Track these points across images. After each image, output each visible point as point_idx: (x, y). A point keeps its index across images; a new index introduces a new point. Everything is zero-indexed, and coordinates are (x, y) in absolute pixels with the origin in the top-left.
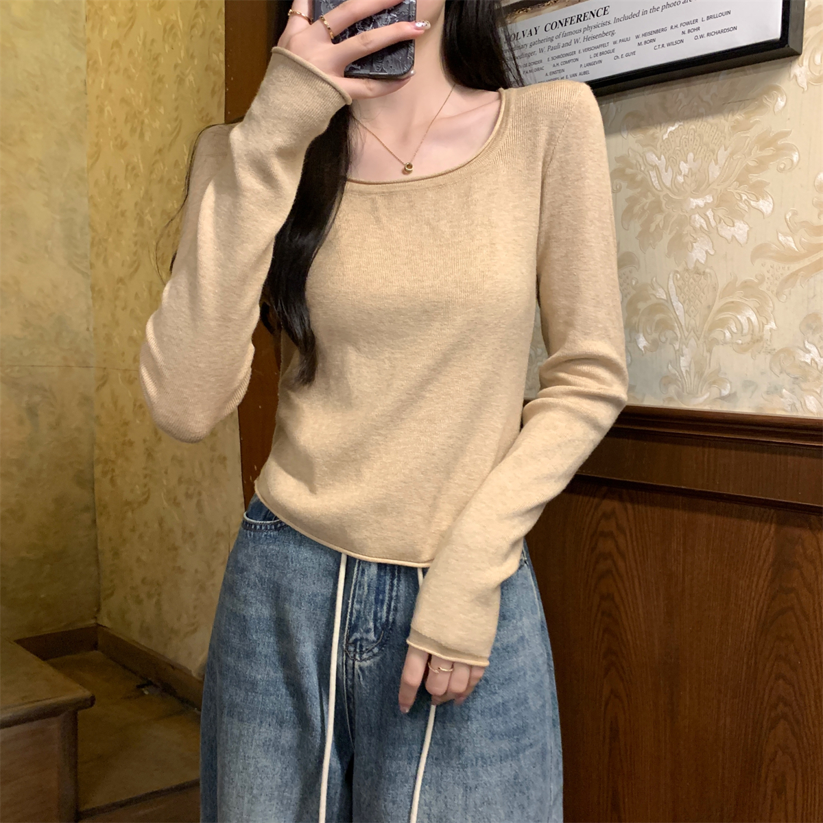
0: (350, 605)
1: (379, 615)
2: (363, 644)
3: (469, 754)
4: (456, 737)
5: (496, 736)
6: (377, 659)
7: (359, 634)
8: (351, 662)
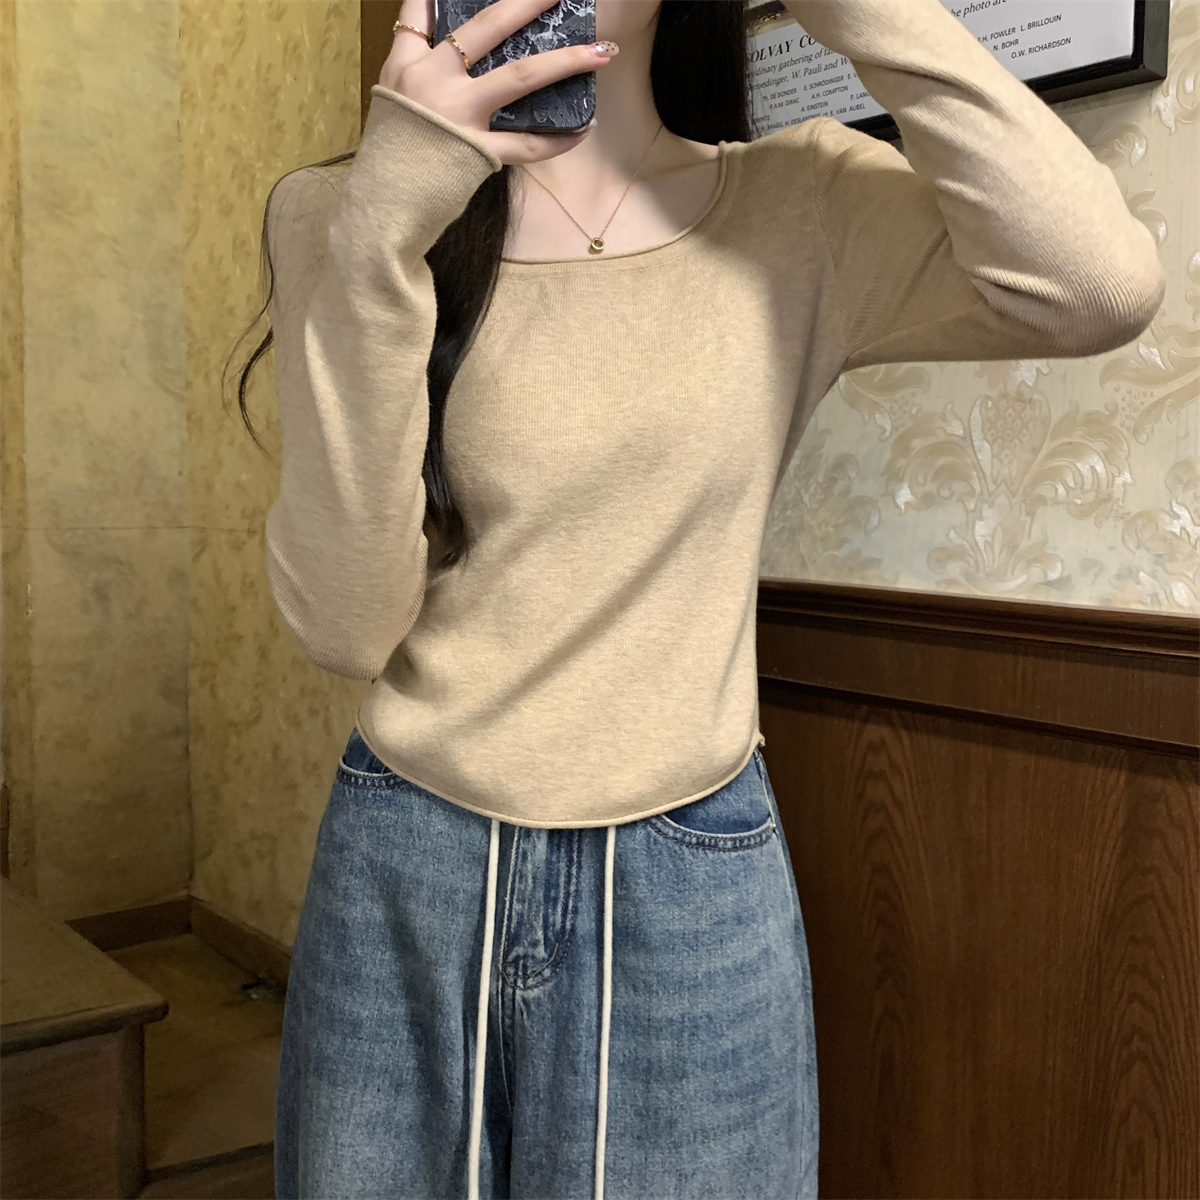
0: (507, 904)
1: (551, 919)
2: (528, 964)
3: (683, 1127)
4: (666, 1103)
5: (723, 1098)
6: (549, 986)
7: (522, 948)
8: (509, 990)
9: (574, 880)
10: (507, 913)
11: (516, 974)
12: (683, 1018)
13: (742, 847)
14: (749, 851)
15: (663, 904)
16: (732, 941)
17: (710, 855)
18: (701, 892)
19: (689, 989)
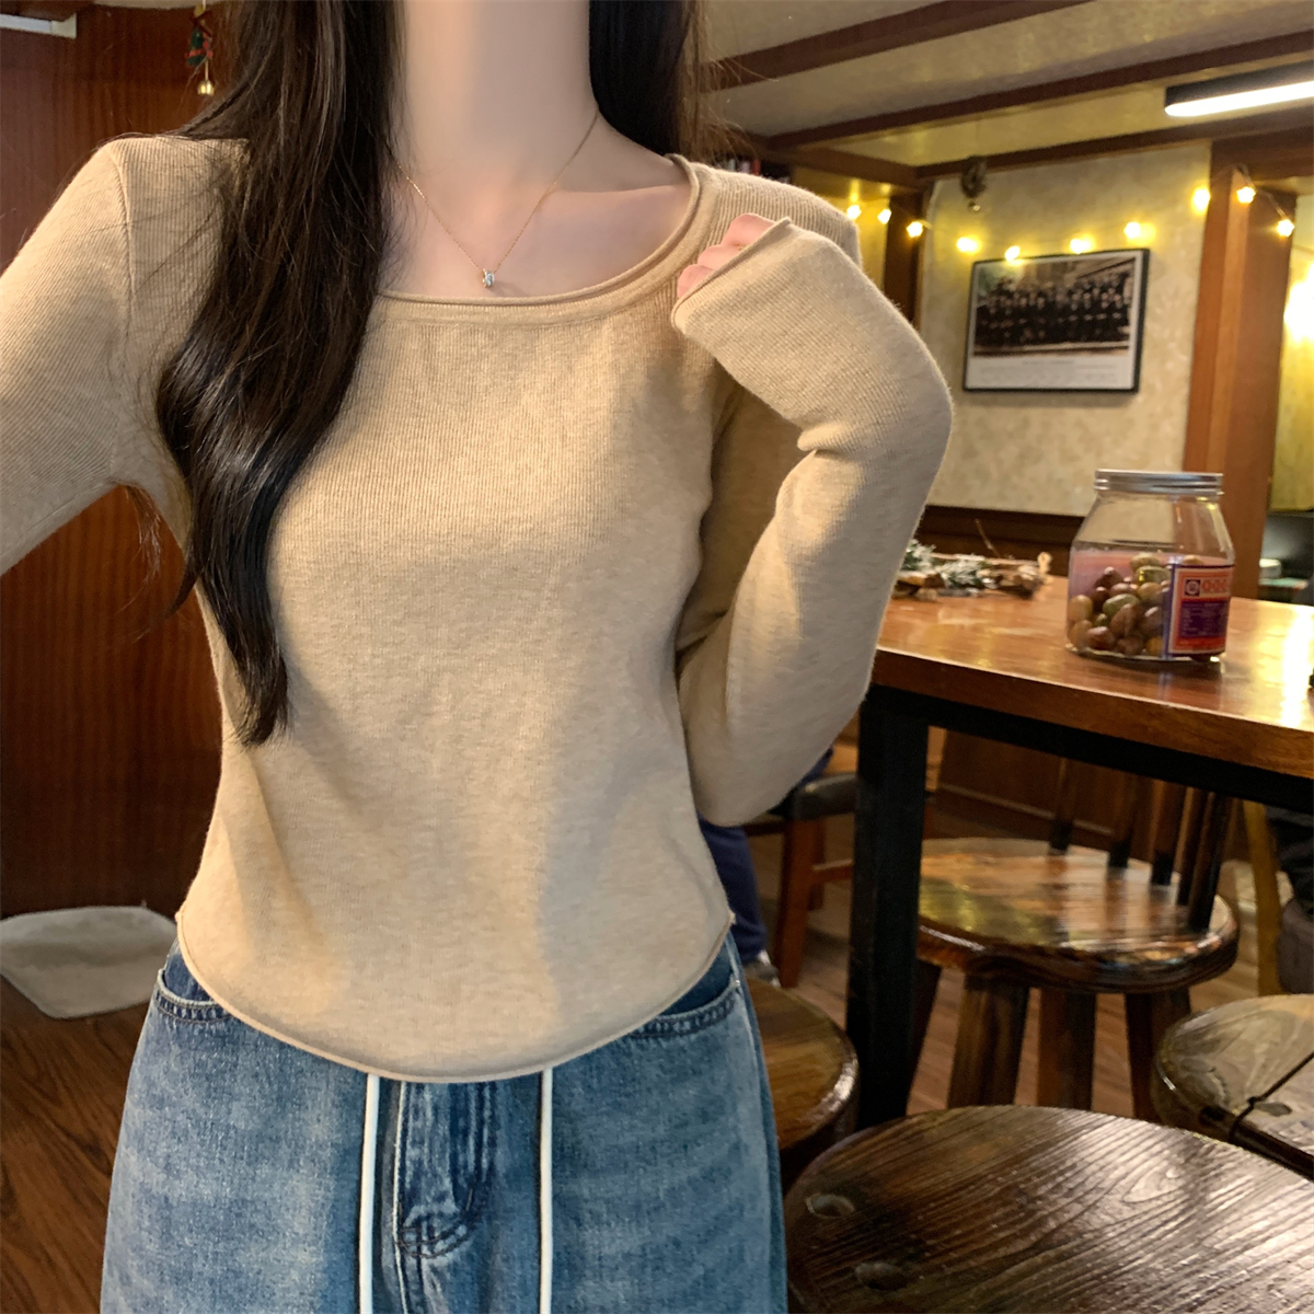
0: (398, 1152)
1: (461, 1159)
2: (435, 1225)
6: (466, 1246)
7: (423, 1207)
8: (411, 1261)
9: (488, 1104)
10: (397, 1164)
11: (419, 1239)
12: (644, 1249)
13: (704, 1026)
14: (712, 1028)
15: (607, 1114)
16: (699, 1145)
17: (664, 1044)
18: (655, 1092)
19: (649, 1213)
